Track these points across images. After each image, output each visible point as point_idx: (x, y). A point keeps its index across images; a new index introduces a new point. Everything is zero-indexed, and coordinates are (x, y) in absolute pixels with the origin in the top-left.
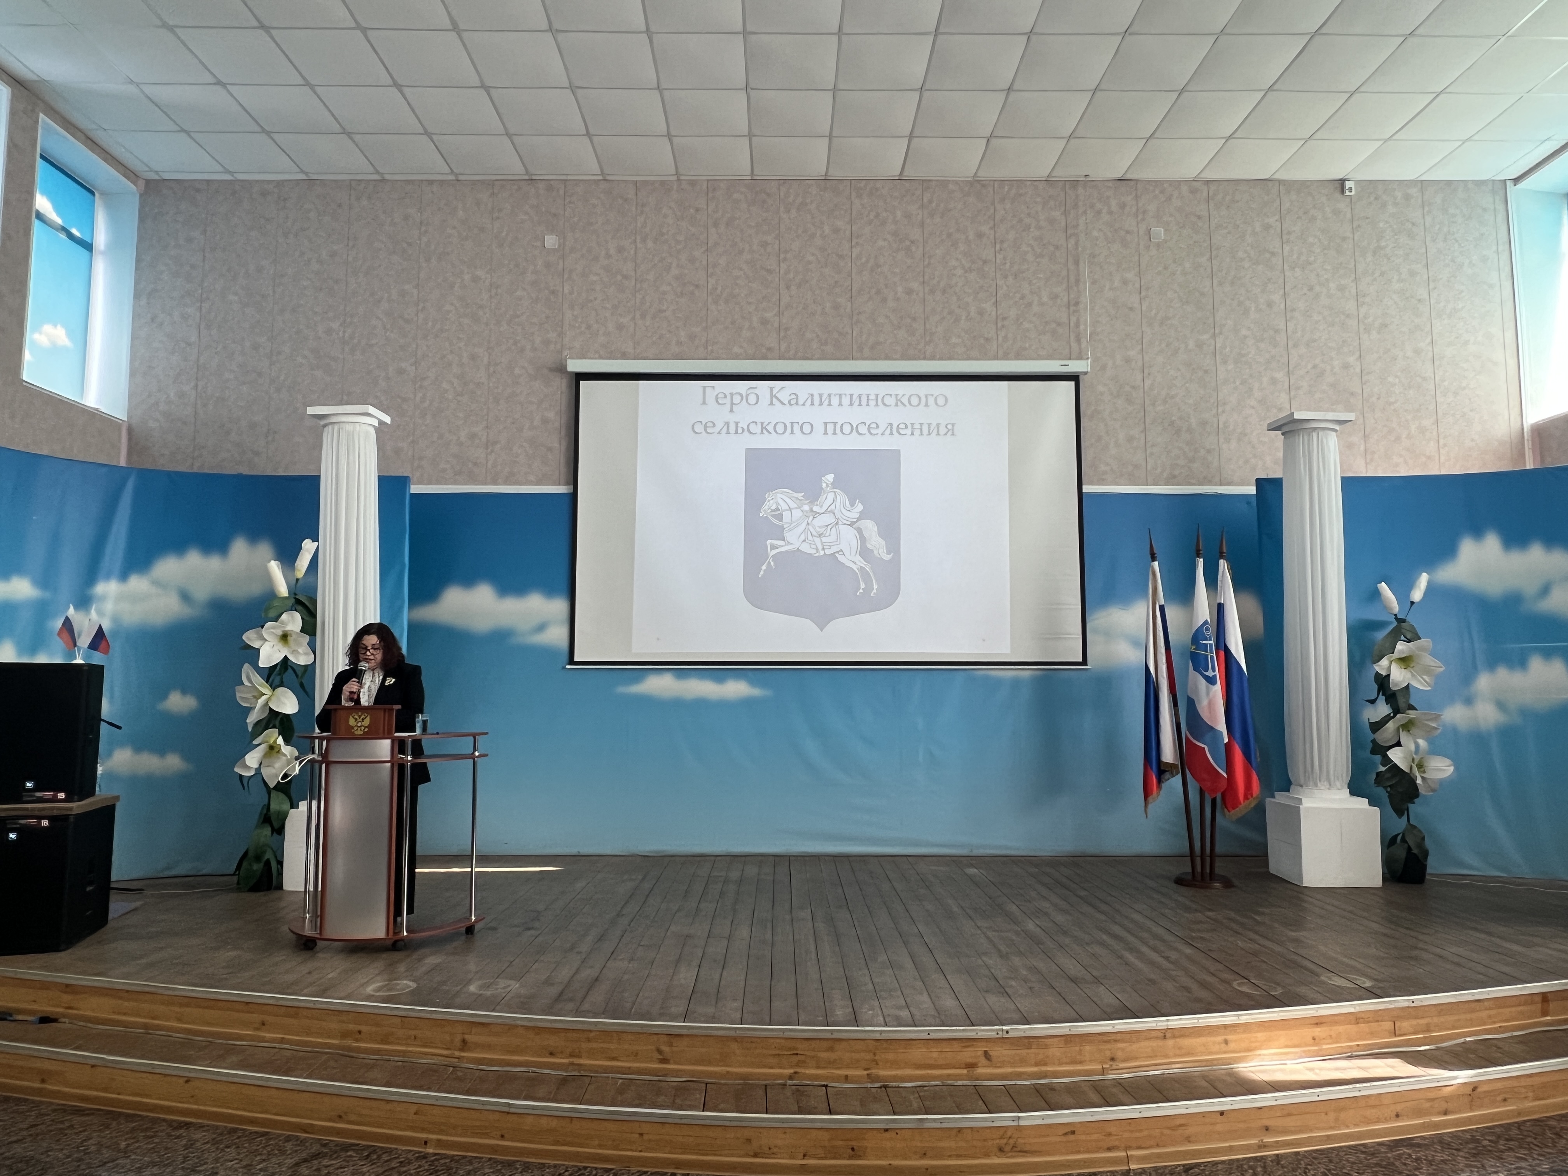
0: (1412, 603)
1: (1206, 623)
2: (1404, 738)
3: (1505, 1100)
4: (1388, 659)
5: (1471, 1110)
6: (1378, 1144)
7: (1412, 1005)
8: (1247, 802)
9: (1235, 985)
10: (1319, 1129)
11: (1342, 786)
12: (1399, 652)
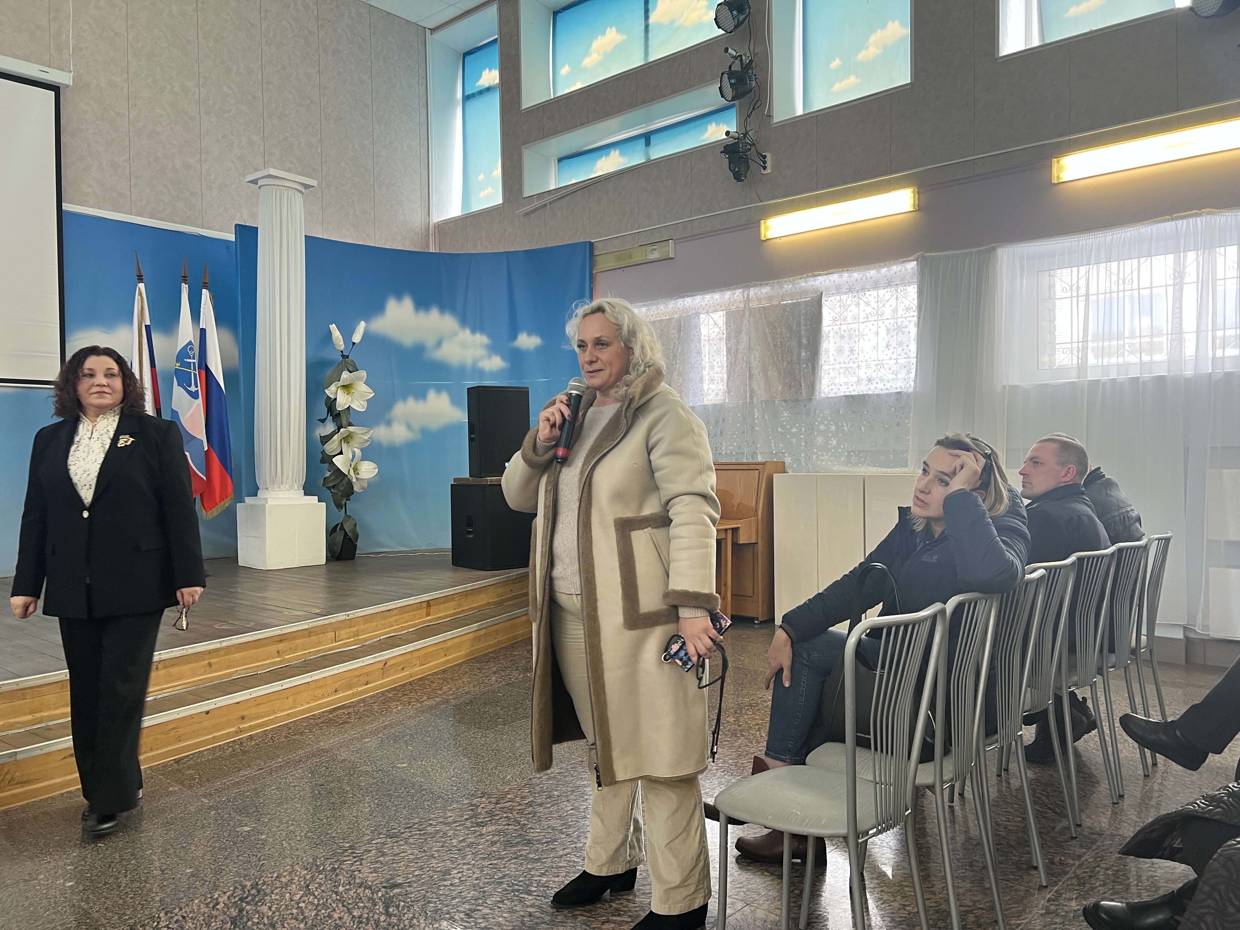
0: (354, 344)
1: (190, 343)
2: (344, 447)
3: (403, 668)
4: (335, 385)
5: (383, 679)
6: (323, 712)
7: (348, 618)
8: (222, 503)
9: (216, 626)
10: (281, 711)
11: (299, 488)
12: (344, 380)
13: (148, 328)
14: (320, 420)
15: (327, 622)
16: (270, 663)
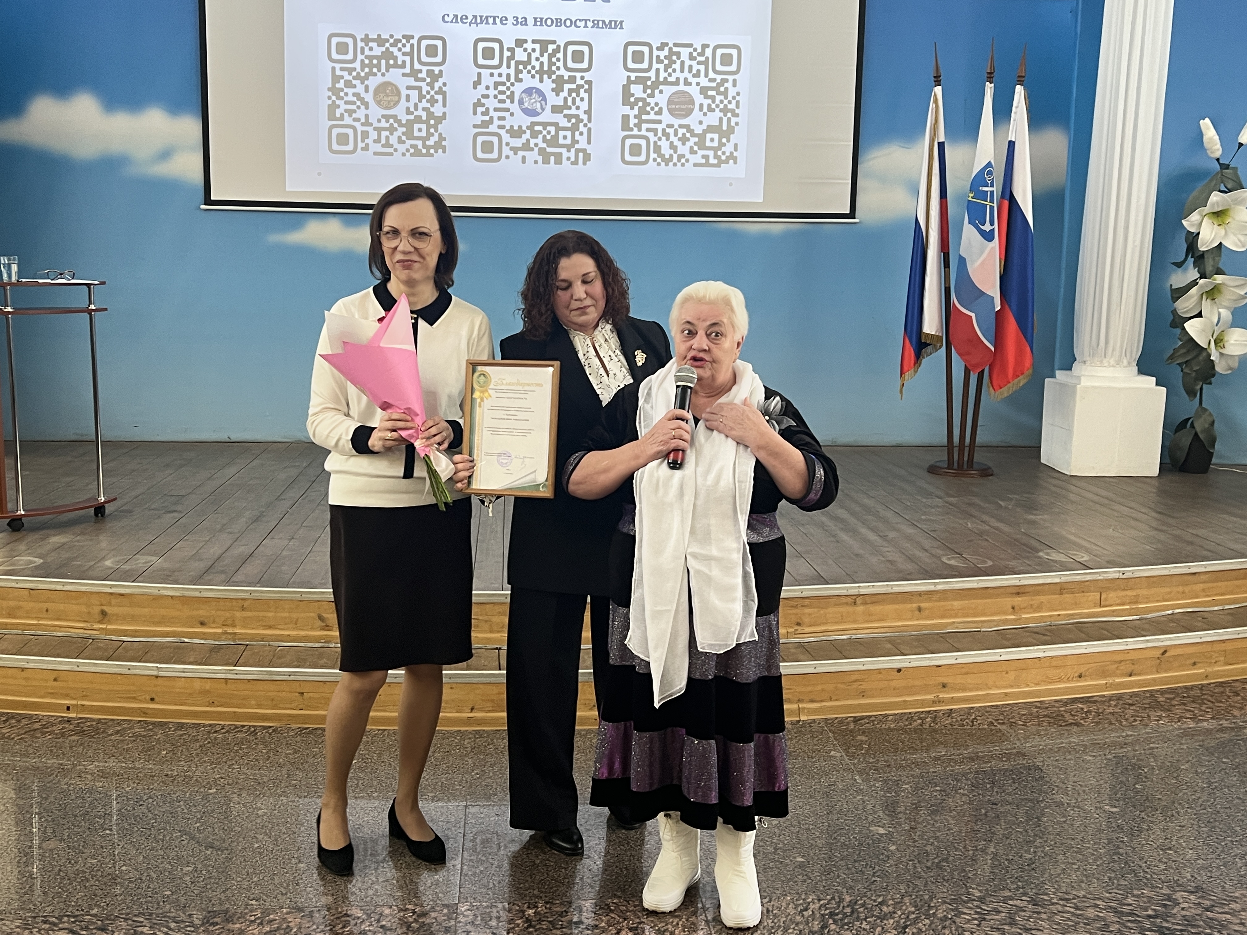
0: (1241, 146)
1: (989, 164)
2: (1206, 306)
3: (1194, 664)
4: (1200, 213)
5: (1158, 672)
6: (1056, 701)
7: (1122, 576)
8: (1016, 380)
9: (944, 559)
10: (998, 687)
11: (1129, 363)
12: (1213, 205)
13: (941, 145)
14: (1174, 264)
15: (1088, 578)
16: (1001, 620)
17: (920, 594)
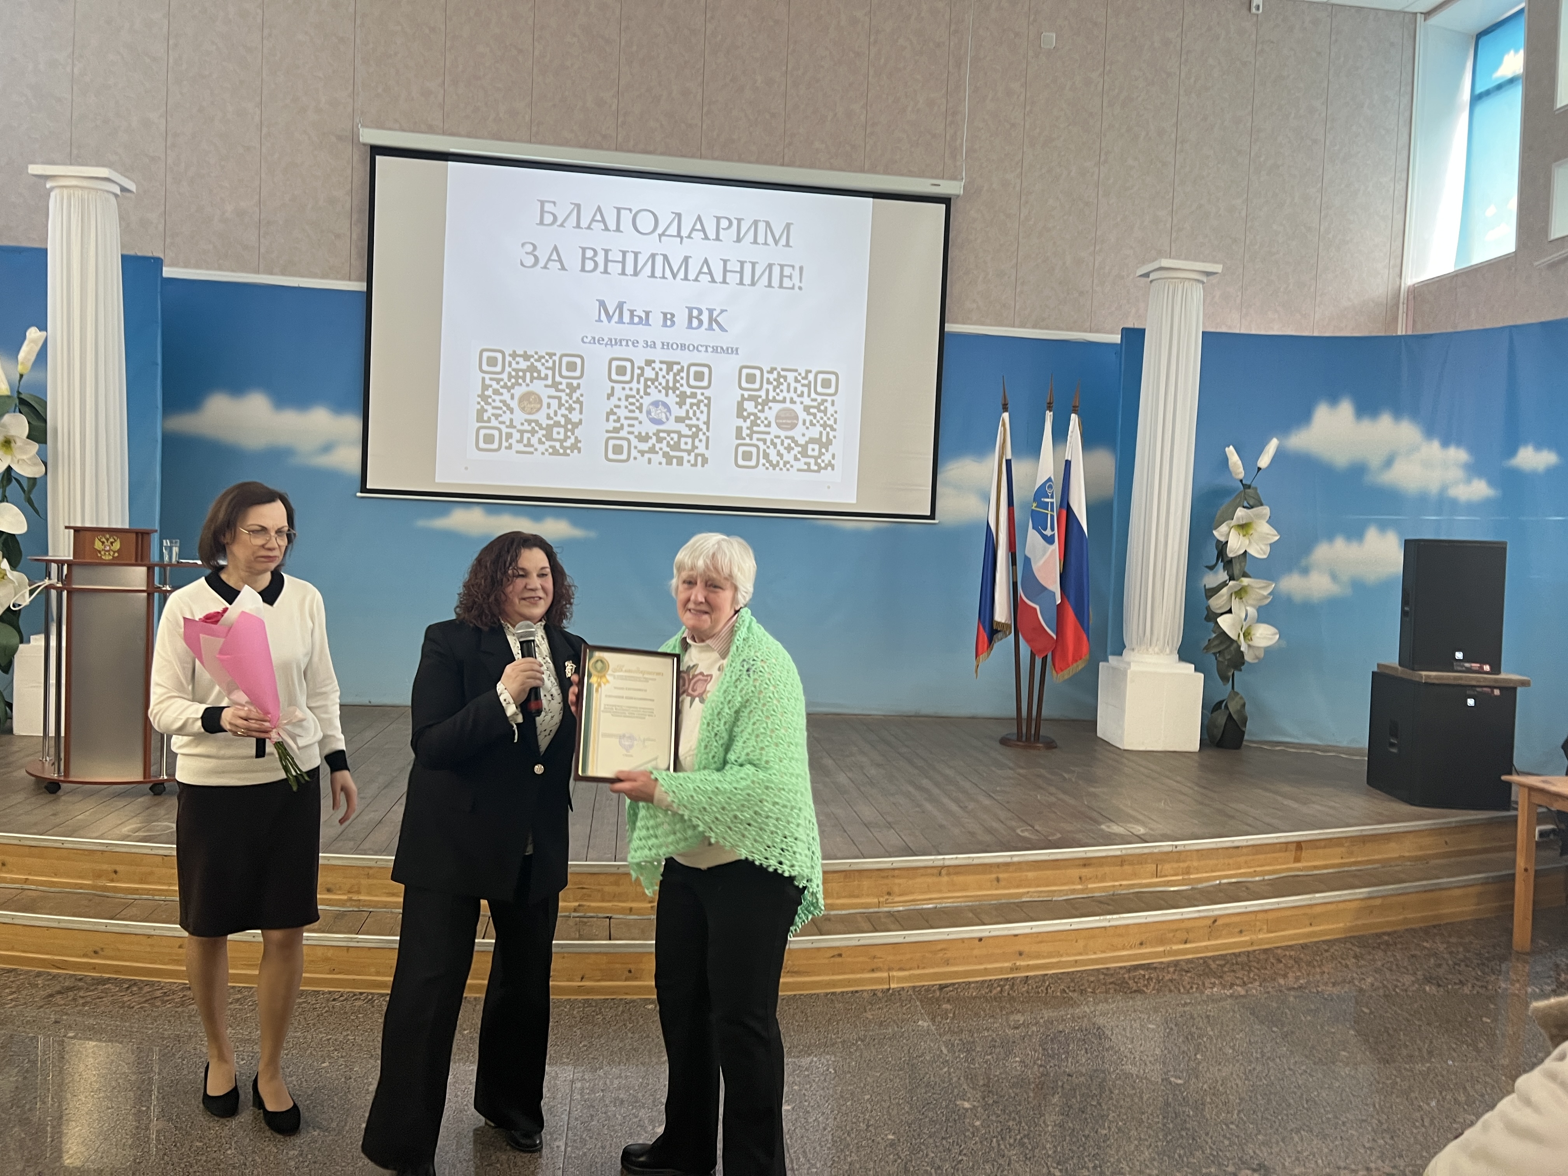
0: (1259, 469)
1: (1049, 480)
2: (1235, 604)
3: (1241, 932)
4: (1227, 525)
5: (1209, 940)
6: (1121, 968)
7: (1174, 849)
8: (1075, 665)
9: (1019, 831)
10: (1068, 955)
11: (1171, 652)
12: (1238, 519)
13: (1008, 462)
14: (1207, 567)
16: (1070, 890)
17: (998, 865)
